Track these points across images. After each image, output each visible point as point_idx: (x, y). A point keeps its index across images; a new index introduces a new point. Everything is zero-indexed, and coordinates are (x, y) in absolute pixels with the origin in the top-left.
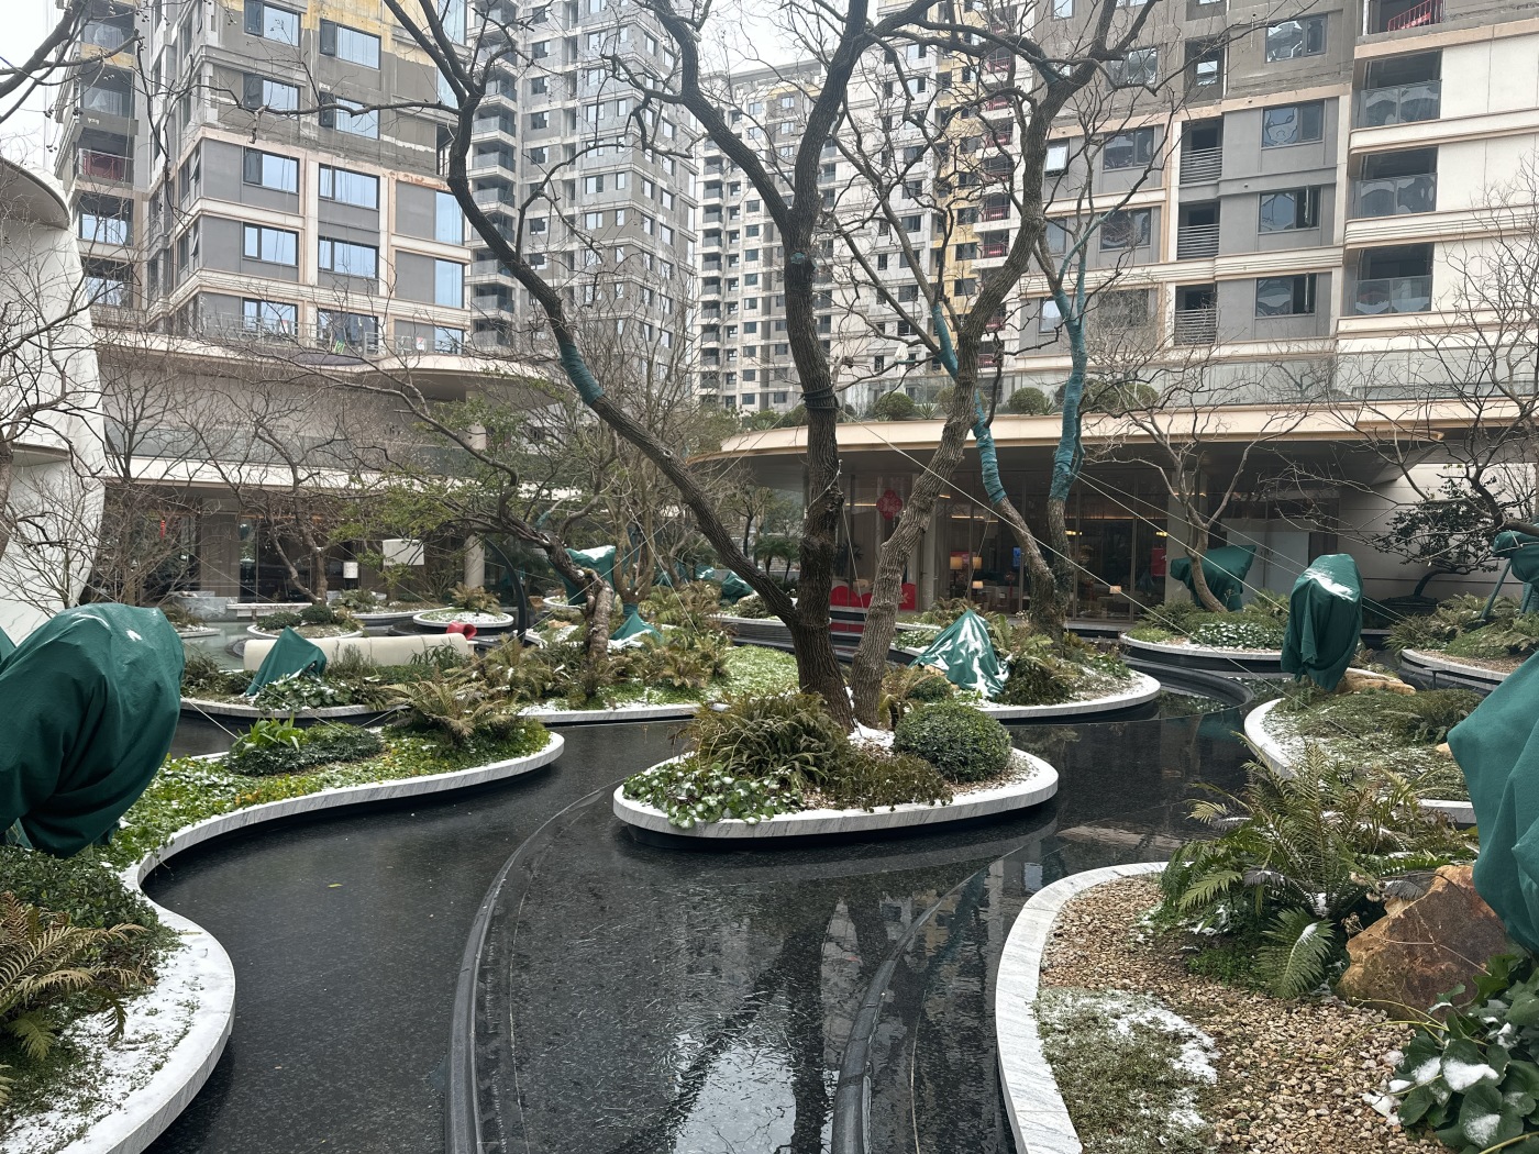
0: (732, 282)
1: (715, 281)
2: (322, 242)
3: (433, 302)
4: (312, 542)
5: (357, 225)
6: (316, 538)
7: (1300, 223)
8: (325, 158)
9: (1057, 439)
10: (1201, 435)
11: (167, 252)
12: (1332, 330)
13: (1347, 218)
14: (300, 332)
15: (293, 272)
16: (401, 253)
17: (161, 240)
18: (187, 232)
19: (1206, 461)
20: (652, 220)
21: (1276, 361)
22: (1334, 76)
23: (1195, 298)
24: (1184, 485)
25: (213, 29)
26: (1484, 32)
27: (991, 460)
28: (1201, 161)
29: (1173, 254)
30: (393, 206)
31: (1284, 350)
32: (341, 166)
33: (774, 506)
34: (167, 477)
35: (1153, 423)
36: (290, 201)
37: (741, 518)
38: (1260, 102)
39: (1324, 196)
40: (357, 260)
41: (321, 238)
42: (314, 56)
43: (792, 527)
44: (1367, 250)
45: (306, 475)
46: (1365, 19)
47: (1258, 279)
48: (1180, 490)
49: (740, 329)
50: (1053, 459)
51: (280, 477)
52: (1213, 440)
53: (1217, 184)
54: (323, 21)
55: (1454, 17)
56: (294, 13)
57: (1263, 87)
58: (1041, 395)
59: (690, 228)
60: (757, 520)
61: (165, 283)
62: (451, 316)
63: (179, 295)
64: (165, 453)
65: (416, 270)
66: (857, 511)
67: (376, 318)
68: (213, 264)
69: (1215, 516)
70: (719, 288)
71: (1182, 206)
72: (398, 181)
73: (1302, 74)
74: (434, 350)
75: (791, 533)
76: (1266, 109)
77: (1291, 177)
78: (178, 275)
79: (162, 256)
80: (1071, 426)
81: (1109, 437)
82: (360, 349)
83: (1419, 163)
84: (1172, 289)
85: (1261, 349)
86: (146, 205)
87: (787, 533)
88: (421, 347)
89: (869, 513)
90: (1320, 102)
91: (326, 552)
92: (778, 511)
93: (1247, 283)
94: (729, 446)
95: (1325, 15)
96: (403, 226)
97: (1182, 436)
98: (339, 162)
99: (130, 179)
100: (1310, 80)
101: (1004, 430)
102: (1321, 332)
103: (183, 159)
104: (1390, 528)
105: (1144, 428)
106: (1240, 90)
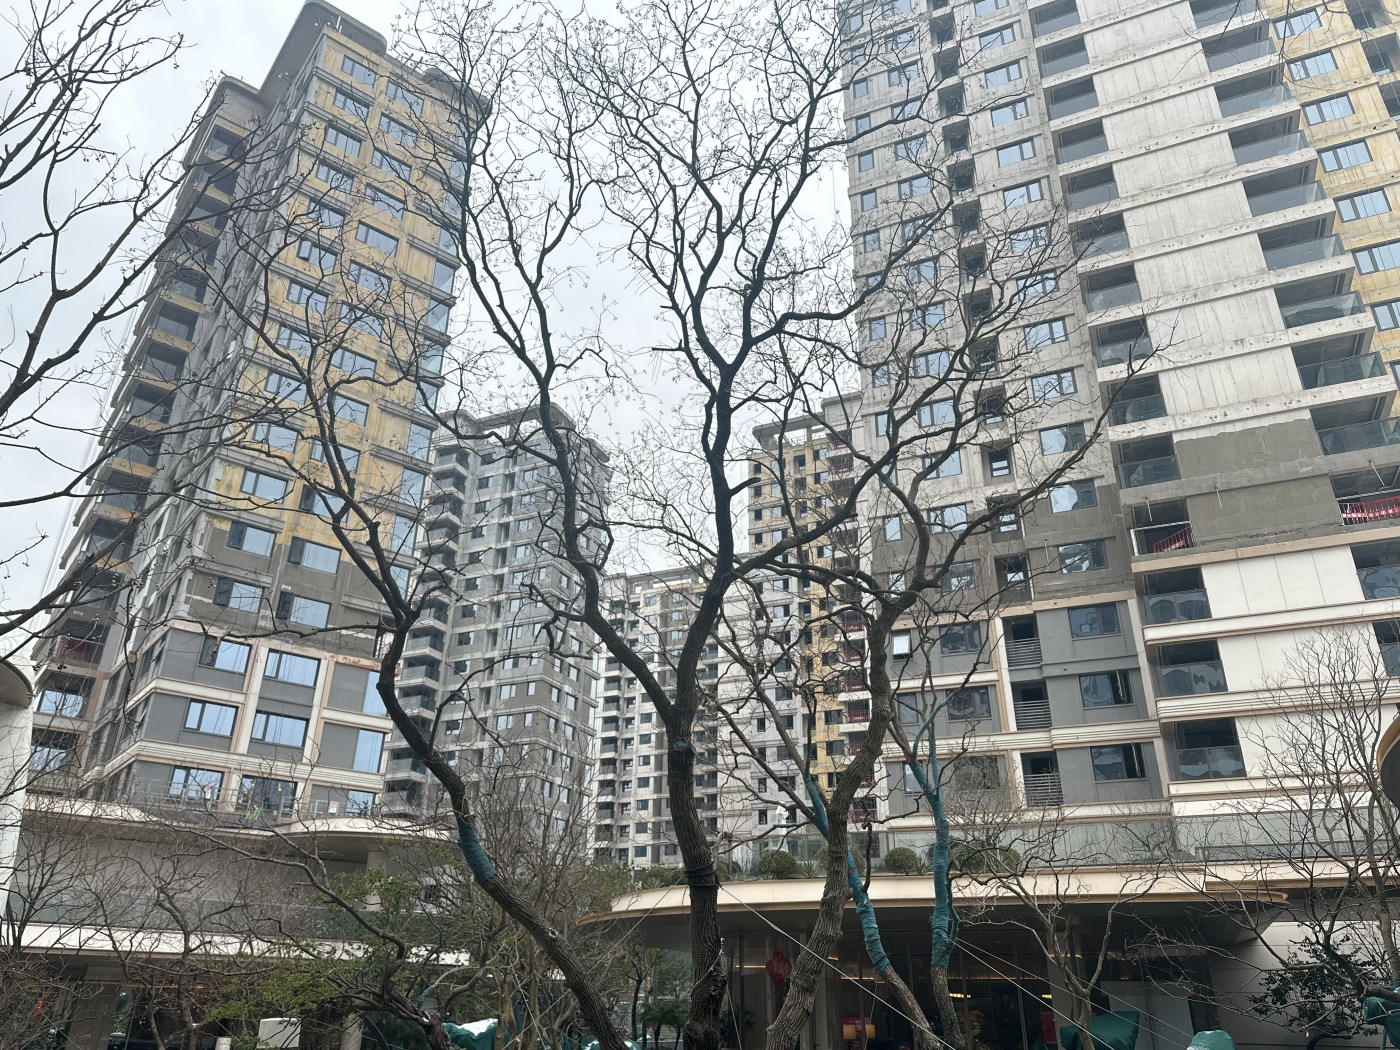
0: (628, 741)
1: (612, 741)
2: (259, 715)
3: (350, 768)
4: (188, 1018)
5: (293, 700)
6: (194, 1012)
7: (1117, 700)
8: (275, 644)
9: (933, 900)
10: (1066, 897)
11: (114, 724)
12: (1165, 794)
13: (1156, 696)
14: (221, 797)
15: (226, 742)
16: (329, 724)
17: (111, 714)
18: (137, 707)
19: (1075, 922)
20: (560, 690)
21: (1122, 822)
22: (1120, 584)
23: (1039, 764)
24: (1058, 948)
25: (201, 543)
26: (1230, 554)
27: (872, 925)
28: (1024, 648)
29: (1013, 727)
30: (329, 683)
31: (1126, 811)
32: (289, 650)
33: (664, 967)
34: (56, 946)
35: (1019, 884)
36: (236, 680)
37: (631, 981)
38: (1063, 603)
39: (1132, 677)
40: (286, 731)
41: (258, 711)
42: (283, 562)
43: (683, 989)
44: (1179, 724)
45: (198, 943)
46: (1134, 543)
47: (1091, 747)
48: (1056, 953)
49: (634, 784)
50: (929, 925)
51: (172, 944)
52: (1077, 902)
53: (1041, 668)
54: (295, 538)
55: (1203, 543)
56: (272, 532)
57: (1064, 592)
58: (913, 855)
59: (593, 696)
60: (647, 983)
61: (104, 754)
62: (366, 781)
63: (117, 762)
64: (62, 920)
65: (340, 741)
66: (747, 973)
67: (296, 783)
68: (155, 736)
69: (1093, 980)
70: (616, 747)
71: (1014, 685)
72: (337, 663)
73: (1094, 583)
74: (345, 812)
75: (682, 996)
76: (1069, 609)
77: (1101, 662)
78: (120, 744)
79: (108, 728)
80: (943, 888)
81: (981, 899)
82: (275, 813)
83: (1205, 652)
84: (1017, 757)
85: (1105, 811)
86: (106, 683)
87: (677, 996)
88: (333, 810)
89: (759, 973)
90: (1113, 604)
91: (201, 1028)
92: (668, 972)
93: (1082, 751)
94: (621, 905)
95: (1103, 540)
96: (335, 700)
97: (1047, 897)
98: (287, 647)
99: (97, 661)
100: (1100, 587)
101: (881, 890)
102: (1156, 794)
103: (149, 645)
104: (1264, 989)
105: (1012, 890)
106: (1045, 594)
